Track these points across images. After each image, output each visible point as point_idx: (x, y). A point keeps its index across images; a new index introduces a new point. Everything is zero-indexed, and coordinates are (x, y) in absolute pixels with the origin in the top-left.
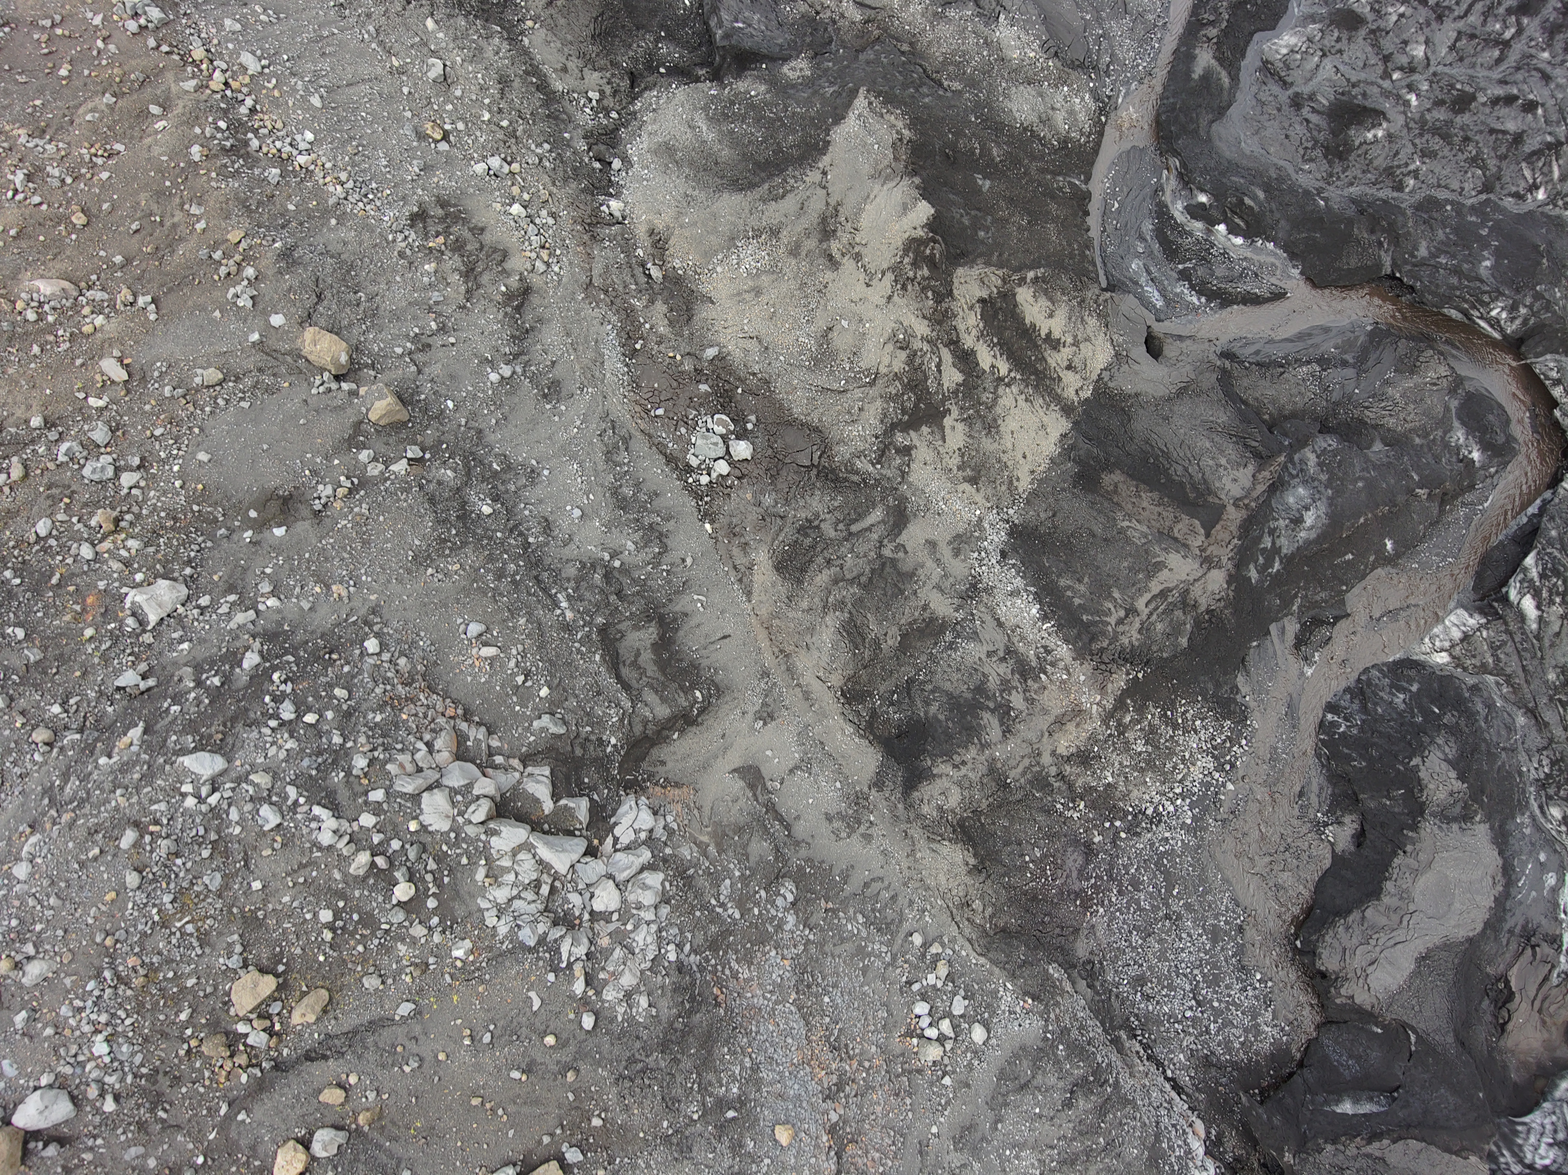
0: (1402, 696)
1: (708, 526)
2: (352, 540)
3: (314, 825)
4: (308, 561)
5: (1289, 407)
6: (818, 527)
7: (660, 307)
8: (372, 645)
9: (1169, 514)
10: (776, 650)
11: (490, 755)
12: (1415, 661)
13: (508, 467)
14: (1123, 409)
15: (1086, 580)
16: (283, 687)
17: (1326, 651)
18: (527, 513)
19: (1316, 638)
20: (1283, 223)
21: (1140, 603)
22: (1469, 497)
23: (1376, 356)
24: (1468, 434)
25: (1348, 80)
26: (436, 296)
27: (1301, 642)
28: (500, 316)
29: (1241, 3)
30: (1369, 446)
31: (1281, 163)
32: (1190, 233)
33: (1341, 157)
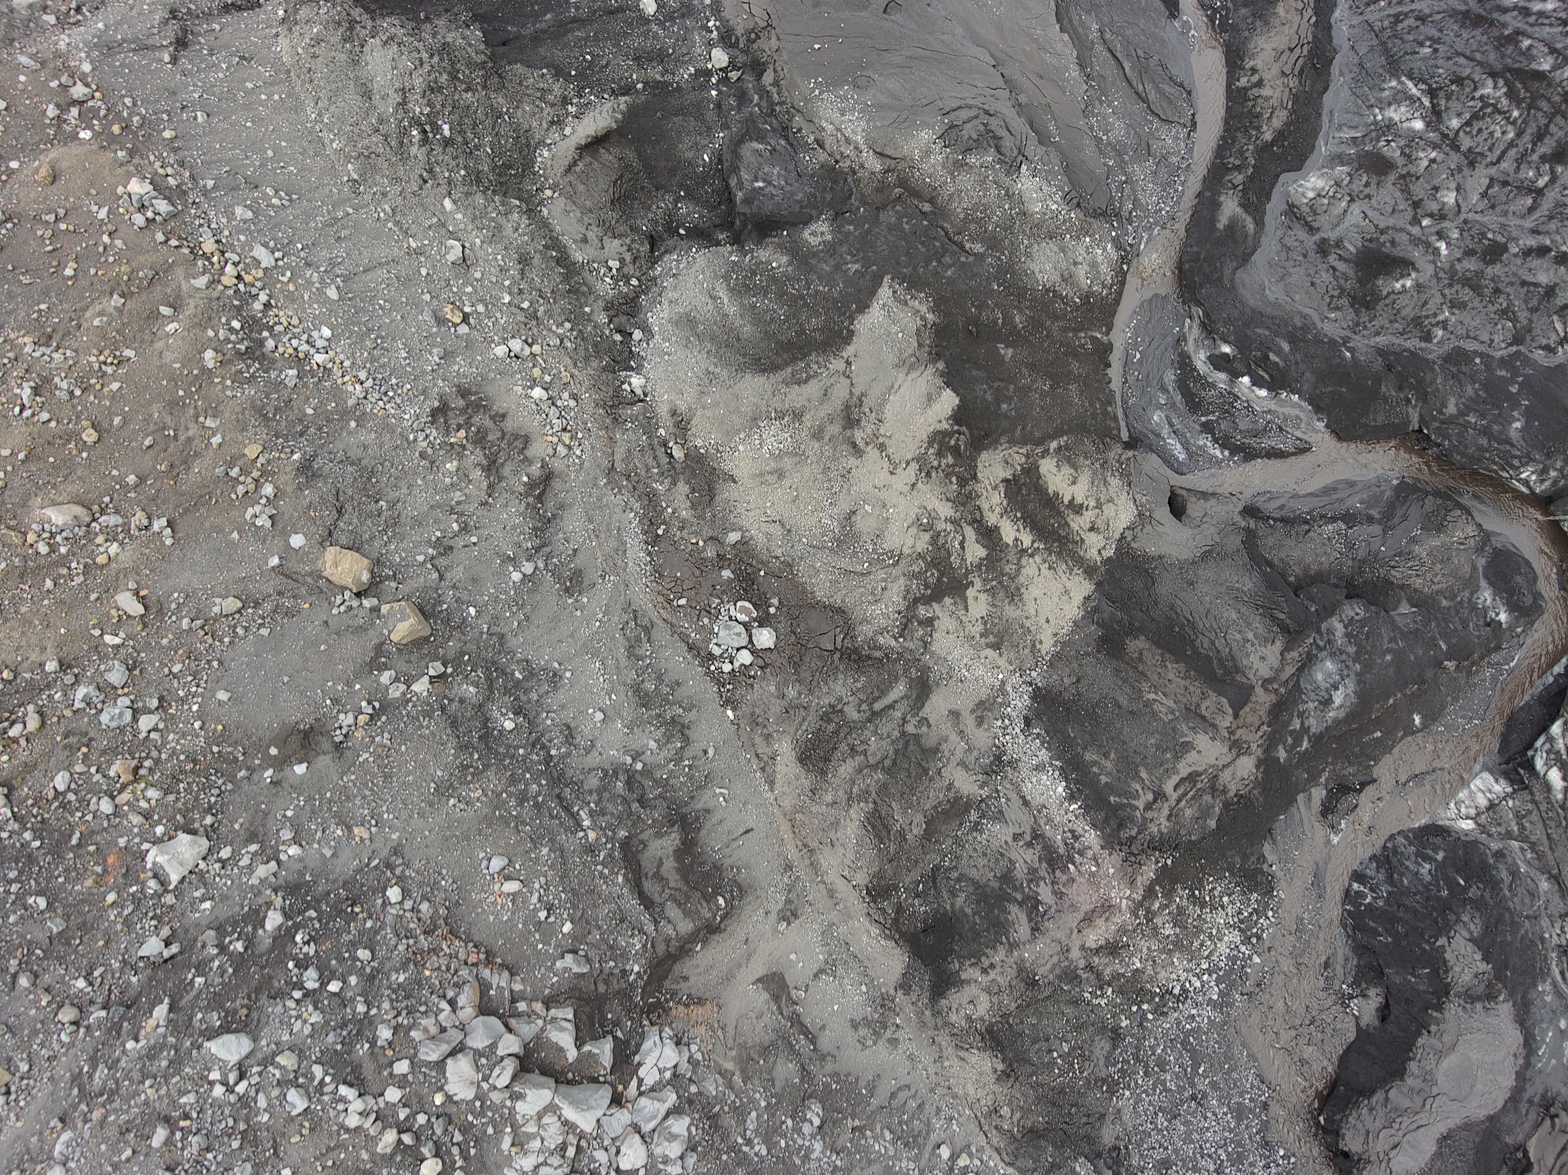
0: (1427, 866)
1: (730, 713)
2: (374, 775)
3: (341, 1107)
4: (330, 801)
5: (1315, 567)
6: (841, 711)
7: (683, 488)
8: (394, 894)
9: (1196, 688)
10: (800, 844)
11: (514, 1001)
12: (1441, 827)
13: (531, 674)
14: (1146, 571)
15: (1112, 755)
16: (305, 949)
17: (1350, 818)
18: (549, 722)
19: (1343, 806)
20: (1308, 375)
21: (1169, 786)
22: (1495, 657)
23: (1402, 512)
24: (1495, 595)
25: (1376, 226)
26: (458, 496)
27: (1327, 810)
28: (522, 508)
29: (1268, 146)
30: (1396, 608)
31: (1307, 310)
32: (1213, 385)
33: (1367, 306)
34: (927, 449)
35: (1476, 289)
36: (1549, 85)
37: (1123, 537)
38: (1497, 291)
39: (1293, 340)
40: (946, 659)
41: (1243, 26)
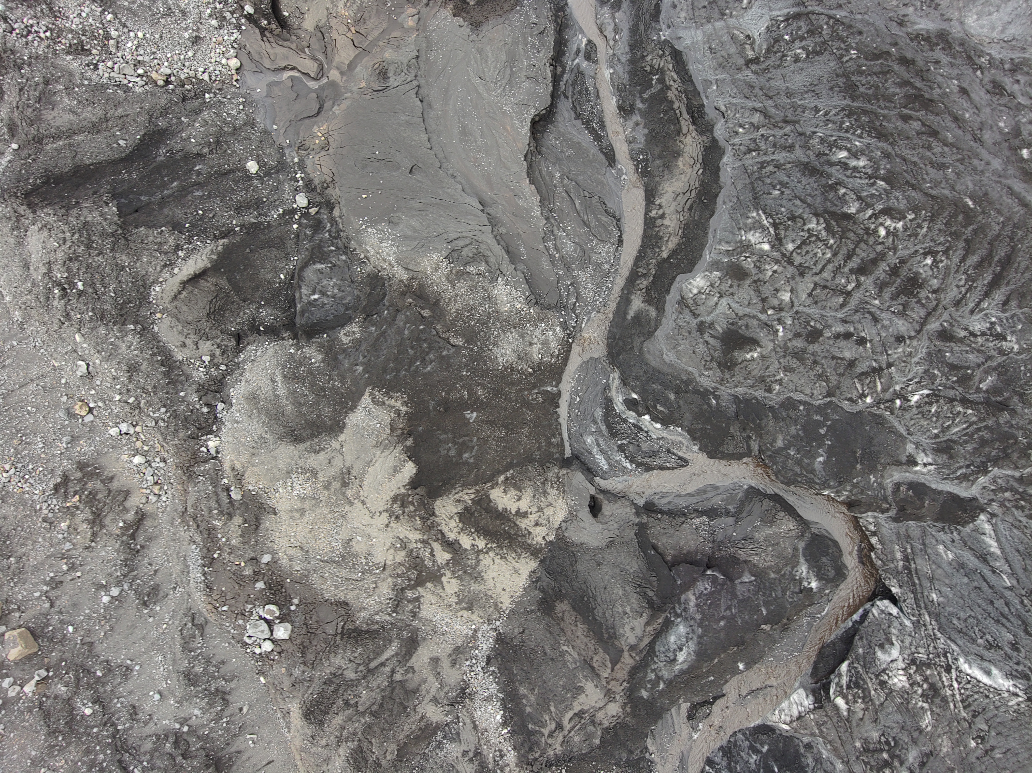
0: (755, 757)
1: (262, 679)
5: (687, 549)
6: (341, 675)
7: (237, 520)
9: (592, 645)
12: (768, 726)
13: (109, 670)
14: (572, 553)
15: (536, 690)
17: (707, 721)
18: (119, 705)
19: (701, 714)
20: (687, 415)
21: (565, 721)
22: (810, 610)
23: (749, 508)
24: (809, 569)
25: (737, 314)
26: (68, 546)
27: (690, 717)
28: (117, 546)
29: (664, 261)
30: (740, 577)
31: (690, 369)
32: (625, 420)
33: (729, 369)
34: (392, 505)
35: (801, 360)
36: (855, 223)
37: (560, 528)
38: (815, 362)
39: (678, 391)
40: (431, 621)
41: (656, 173)
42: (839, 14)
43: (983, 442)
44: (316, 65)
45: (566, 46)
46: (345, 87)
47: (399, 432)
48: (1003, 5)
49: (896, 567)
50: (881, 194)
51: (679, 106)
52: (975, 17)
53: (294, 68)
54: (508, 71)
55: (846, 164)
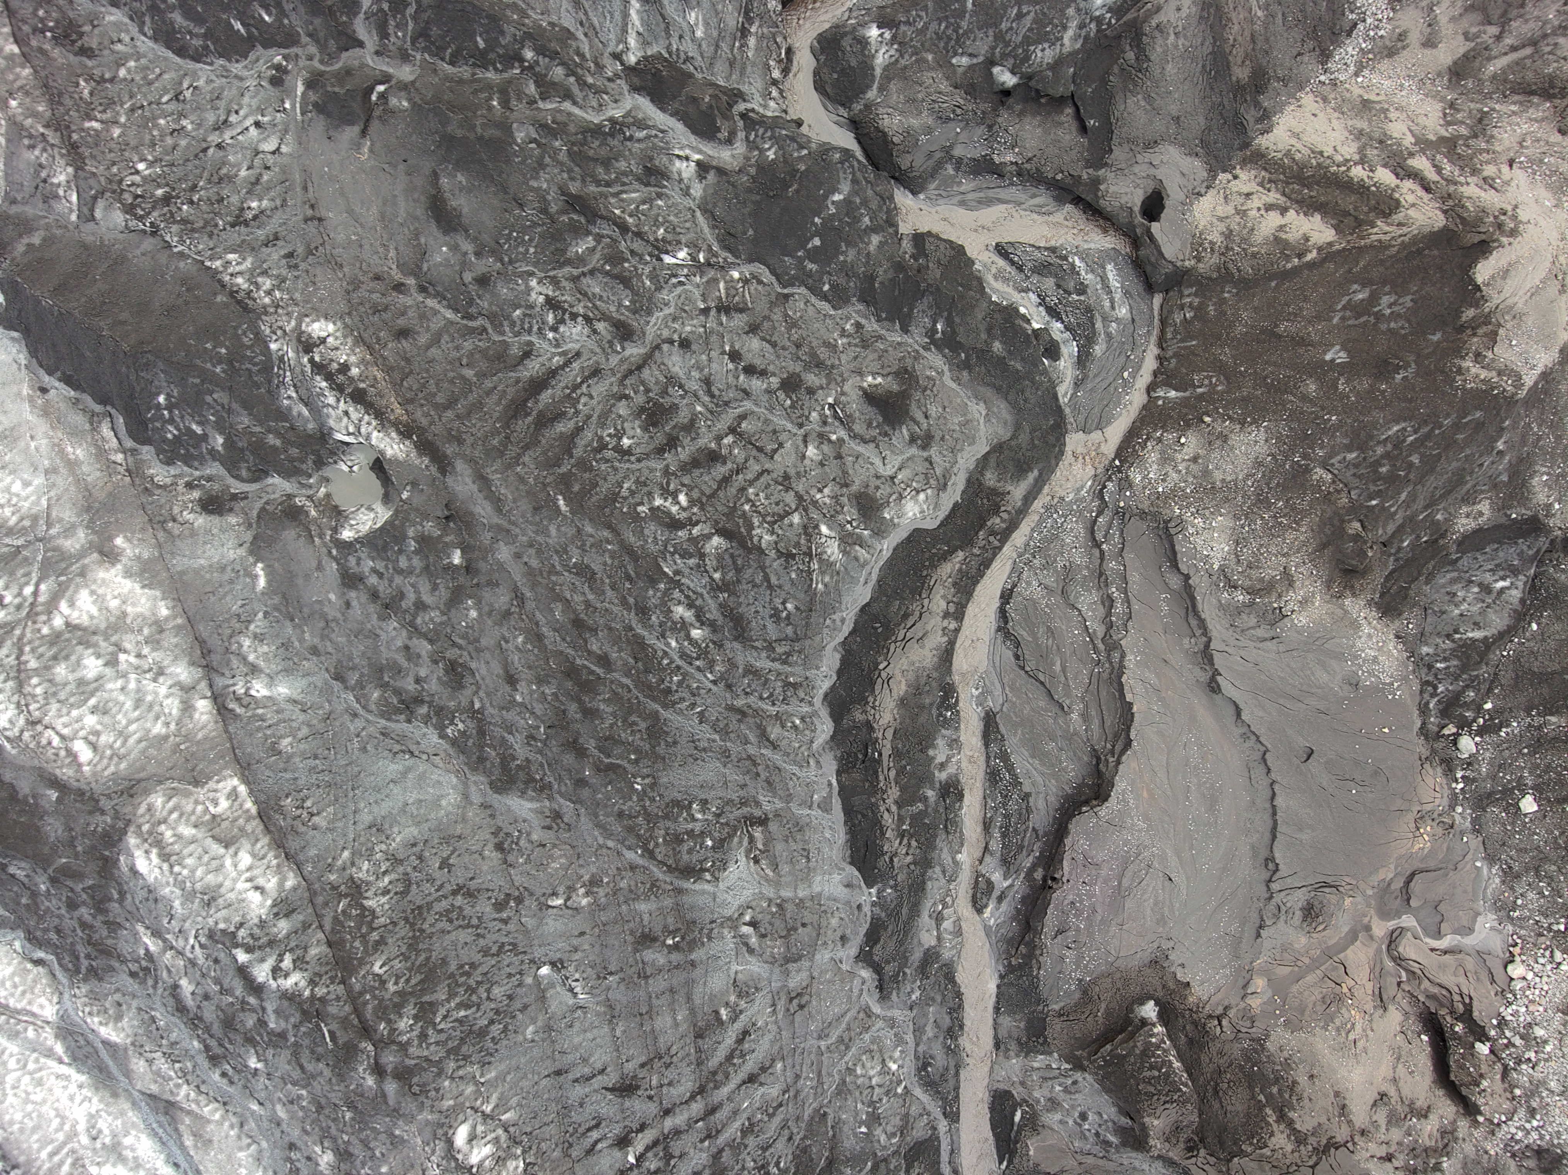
14: (1205, 145)
24: (873, 56)
25: (877, 446)
29: (963, 546)
30: (971, 67)
31: (954, 385)
32: (1067, 328)
33: (906, 371)
35: (813, 354)
36: (716, 522)
37: (1209, 187)
38: (798, 346)
39: (983, 354)
40: (1426, 96)
41: (934, 684)
42: (633, 856)
43: (606, 163)
44: (1401, 949)
45: (1018, 911)
46: (1368, 906)
47: (1480, 331)
48: (395, 812)
49: (760, 26)
50: (673, 554)
51: (888, 772)
52: (444, 803)
53: (1432, 950)
54: (1125, 883)
55: (698, 617)
